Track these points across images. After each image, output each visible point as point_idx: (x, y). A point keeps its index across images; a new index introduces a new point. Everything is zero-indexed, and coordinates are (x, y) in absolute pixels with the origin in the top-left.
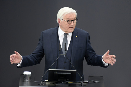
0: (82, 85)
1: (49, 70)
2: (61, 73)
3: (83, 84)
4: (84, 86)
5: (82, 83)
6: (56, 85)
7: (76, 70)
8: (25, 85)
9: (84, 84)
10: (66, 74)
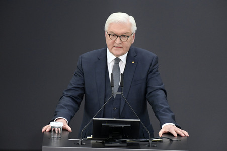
0: (149, 146)
1: (94, 119)
2: (113, 125)
3: (152, 144)
4: (154, 146)
5: (150, 142)
6: (106, 145)
7: (139, 120)
8: (52, 144)
9: (154, 144)
10: (123, 126)
